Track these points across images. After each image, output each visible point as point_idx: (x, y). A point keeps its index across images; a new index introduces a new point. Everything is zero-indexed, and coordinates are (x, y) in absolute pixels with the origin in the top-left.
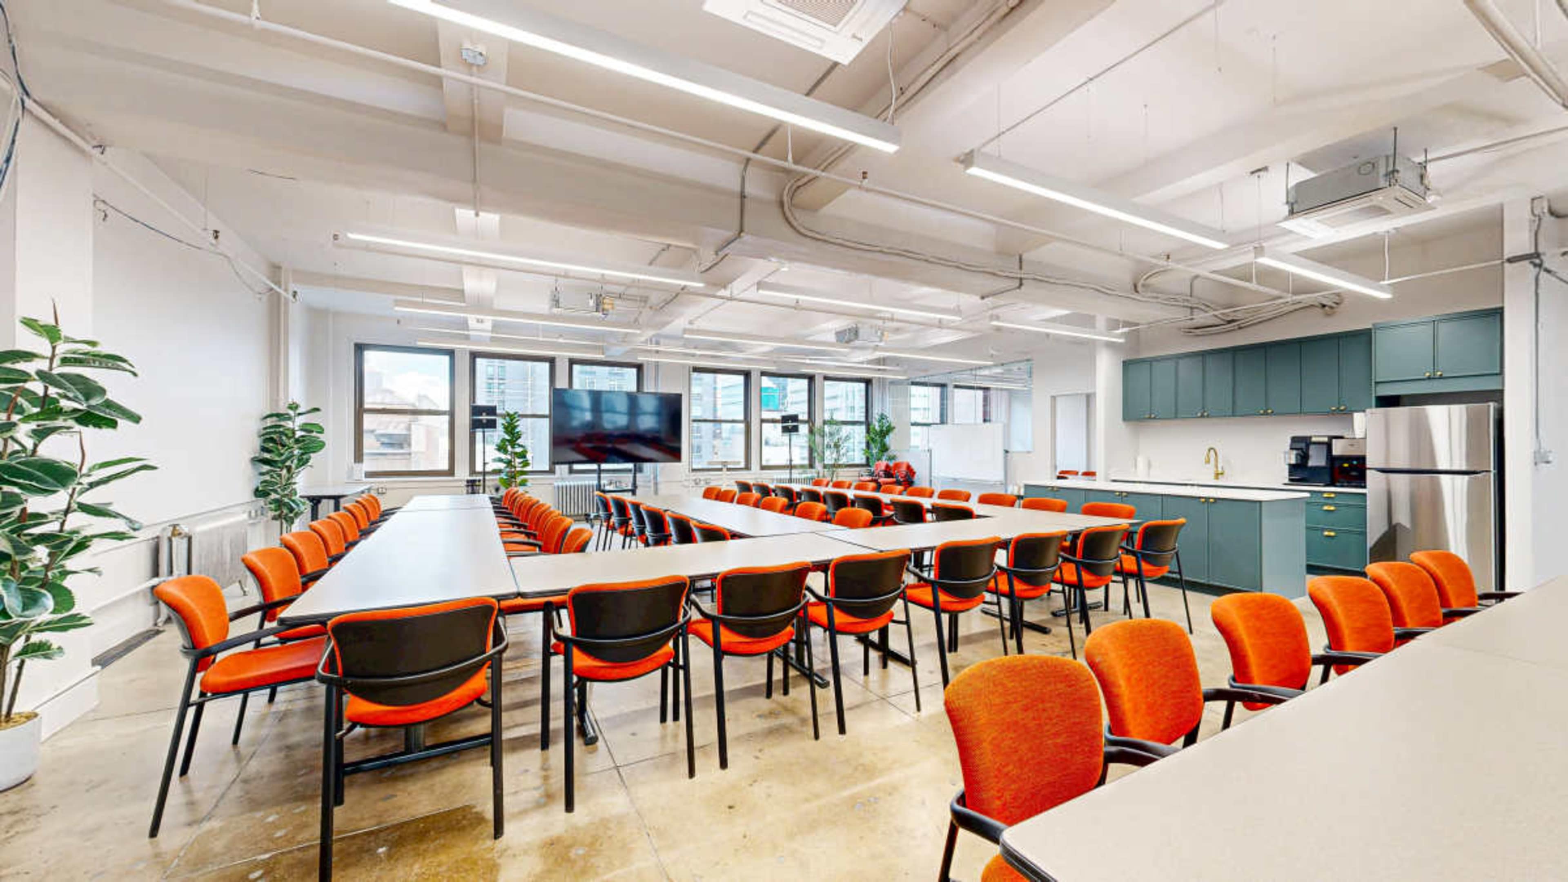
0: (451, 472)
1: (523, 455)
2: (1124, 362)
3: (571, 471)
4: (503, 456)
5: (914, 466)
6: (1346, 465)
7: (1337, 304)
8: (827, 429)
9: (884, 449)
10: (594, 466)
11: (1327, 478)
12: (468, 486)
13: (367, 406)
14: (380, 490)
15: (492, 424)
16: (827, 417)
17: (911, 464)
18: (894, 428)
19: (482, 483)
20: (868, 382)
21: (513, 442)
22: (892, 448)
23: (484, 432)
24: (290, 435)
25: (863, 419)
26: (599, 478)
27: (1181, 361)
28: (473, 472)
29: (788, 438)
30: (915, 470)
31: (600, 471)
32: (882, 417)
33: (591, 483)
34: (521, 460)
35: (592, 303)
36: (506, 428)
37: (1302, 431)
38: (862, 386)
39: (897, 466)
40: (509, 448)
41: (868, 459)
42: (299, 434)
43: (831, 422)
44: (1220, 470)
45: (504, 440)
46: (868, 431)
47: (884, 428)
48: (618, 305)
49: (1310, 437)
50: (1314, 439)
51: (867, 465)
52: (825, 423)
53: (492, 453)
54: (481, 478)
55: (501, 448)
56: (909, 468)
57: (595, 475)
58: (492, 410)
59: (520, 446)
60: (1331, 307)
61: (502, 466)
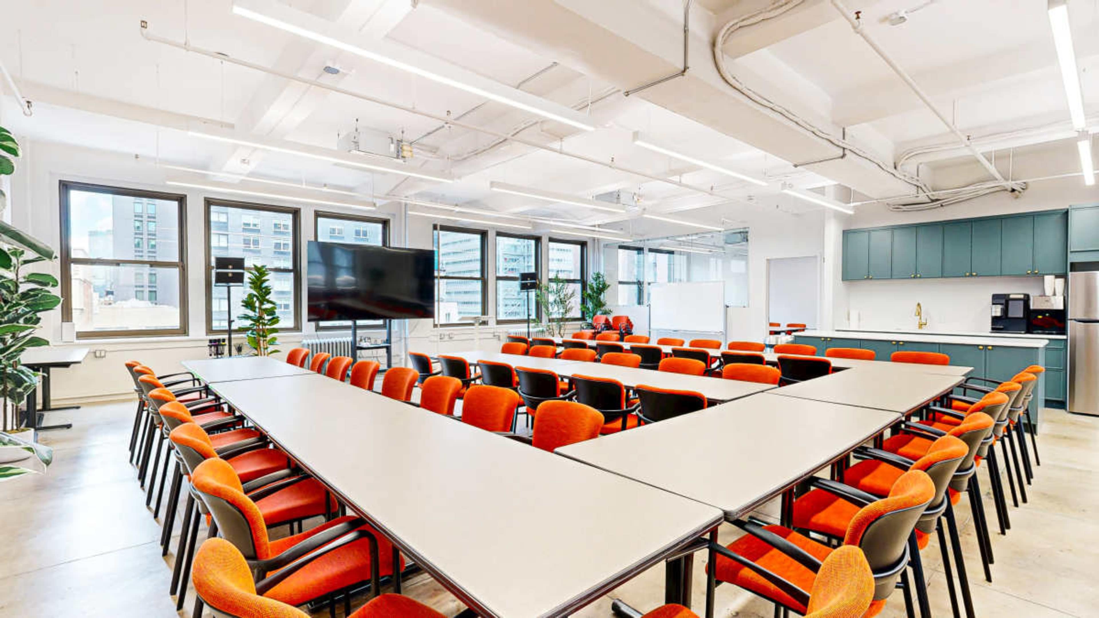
0: (184, 330)
1: (271, 312)
2: (844, 232)
3: (318, 328)
4: (251, 313)
5: (632, 320)
6: (1040, 317)
7: (1023, 189)
8: (553, 286)
9: (599, 304)
10: (349, 323)
11: (1024, 326)
12: (210, 346)
13: (74, 255)
14: (98, 354)
15: (239, 278)
16: (552, 275)
17: (630, 318)
18: (609, 286)
19: (227, 342)
20: (583, 244)
21: (263, 300)
22: (608, 303)
23: (229, 287)
24: (12, 288)
25: (579, 277)
26: (355, 335)
27: (895, 231)
28: (210, 330)
29: (526, 293)
30: (633, 323)
31: (356, 328)
32: (598, 276)
33: (345, 339)
34: (270, 317)
35: (393, 147)
36: (253, 283)
37: (1001, 290)
38: (579, 247)
39: (616, 319)
40: (257, 304)
41: (583, 313)
42: (23, 288)
43: (556, 280)
44: (924, 321)
45: (251, 296)
46: (584, 288)
47: (601, 286)
48: (417, 153)
49: (1009, 295)
50: (1011, 296)
51: (583, 319)
52: (551, 280)
53: (239, 310)
54: (226, 337)
55: (248, 304)
56: (628, 321)
57: (350, 332)
58: (239, 263)
59: (269, 302)
60: (1020, 192)
61: (248, 323)
